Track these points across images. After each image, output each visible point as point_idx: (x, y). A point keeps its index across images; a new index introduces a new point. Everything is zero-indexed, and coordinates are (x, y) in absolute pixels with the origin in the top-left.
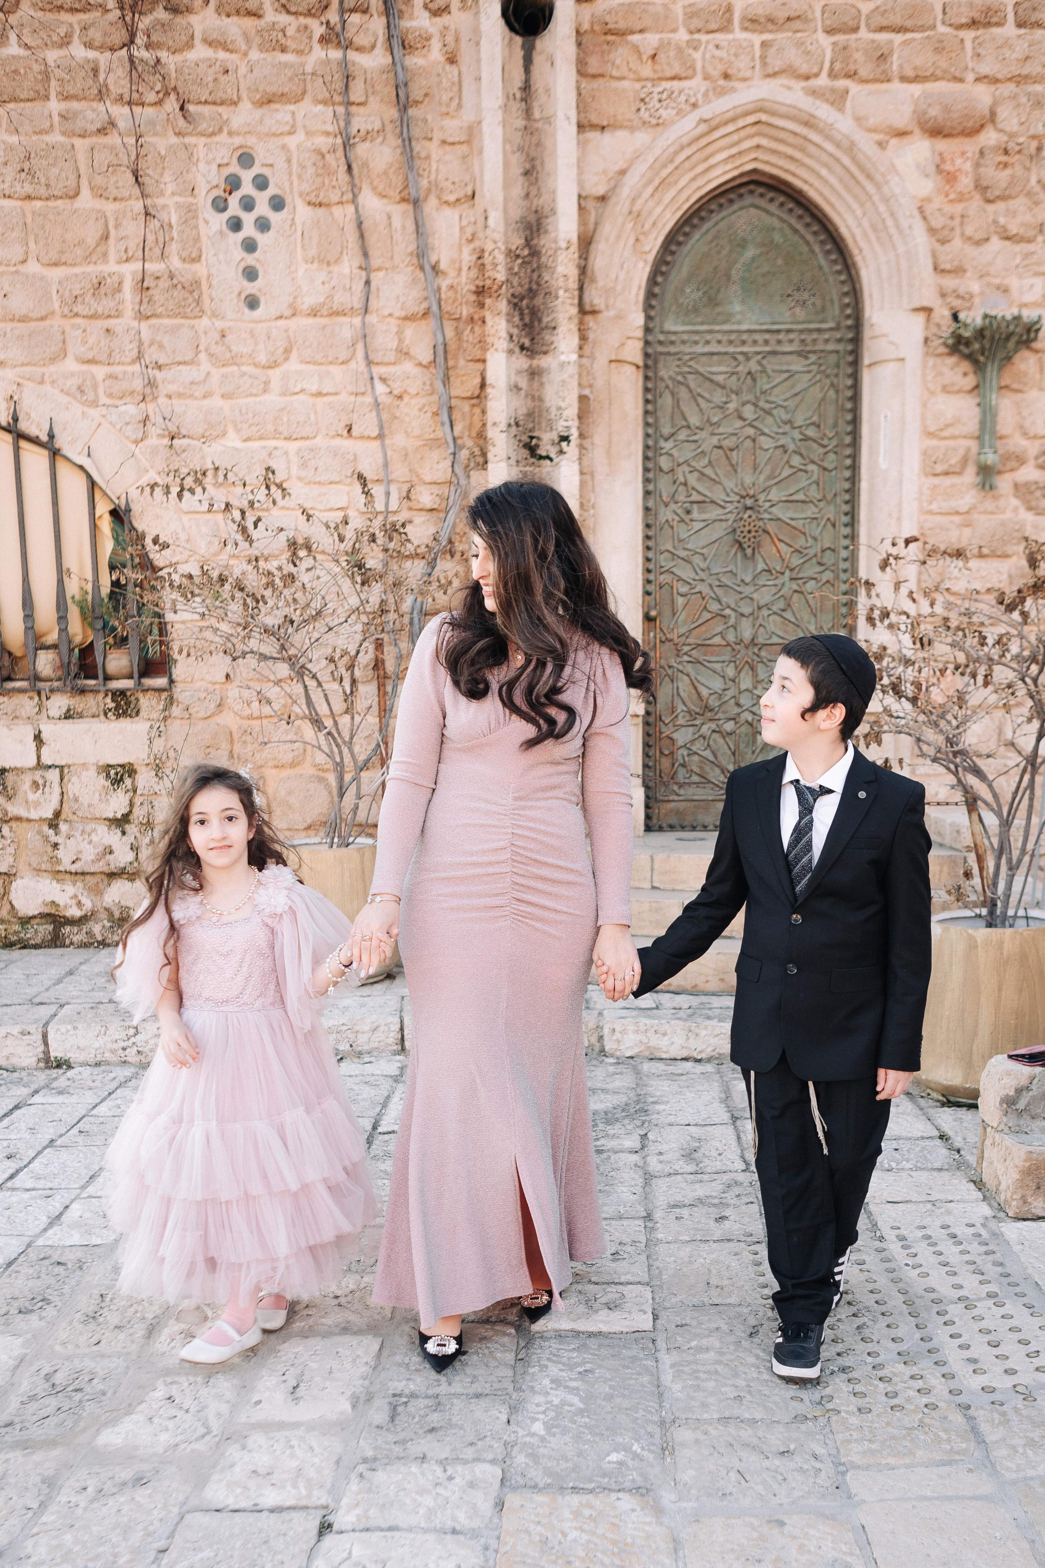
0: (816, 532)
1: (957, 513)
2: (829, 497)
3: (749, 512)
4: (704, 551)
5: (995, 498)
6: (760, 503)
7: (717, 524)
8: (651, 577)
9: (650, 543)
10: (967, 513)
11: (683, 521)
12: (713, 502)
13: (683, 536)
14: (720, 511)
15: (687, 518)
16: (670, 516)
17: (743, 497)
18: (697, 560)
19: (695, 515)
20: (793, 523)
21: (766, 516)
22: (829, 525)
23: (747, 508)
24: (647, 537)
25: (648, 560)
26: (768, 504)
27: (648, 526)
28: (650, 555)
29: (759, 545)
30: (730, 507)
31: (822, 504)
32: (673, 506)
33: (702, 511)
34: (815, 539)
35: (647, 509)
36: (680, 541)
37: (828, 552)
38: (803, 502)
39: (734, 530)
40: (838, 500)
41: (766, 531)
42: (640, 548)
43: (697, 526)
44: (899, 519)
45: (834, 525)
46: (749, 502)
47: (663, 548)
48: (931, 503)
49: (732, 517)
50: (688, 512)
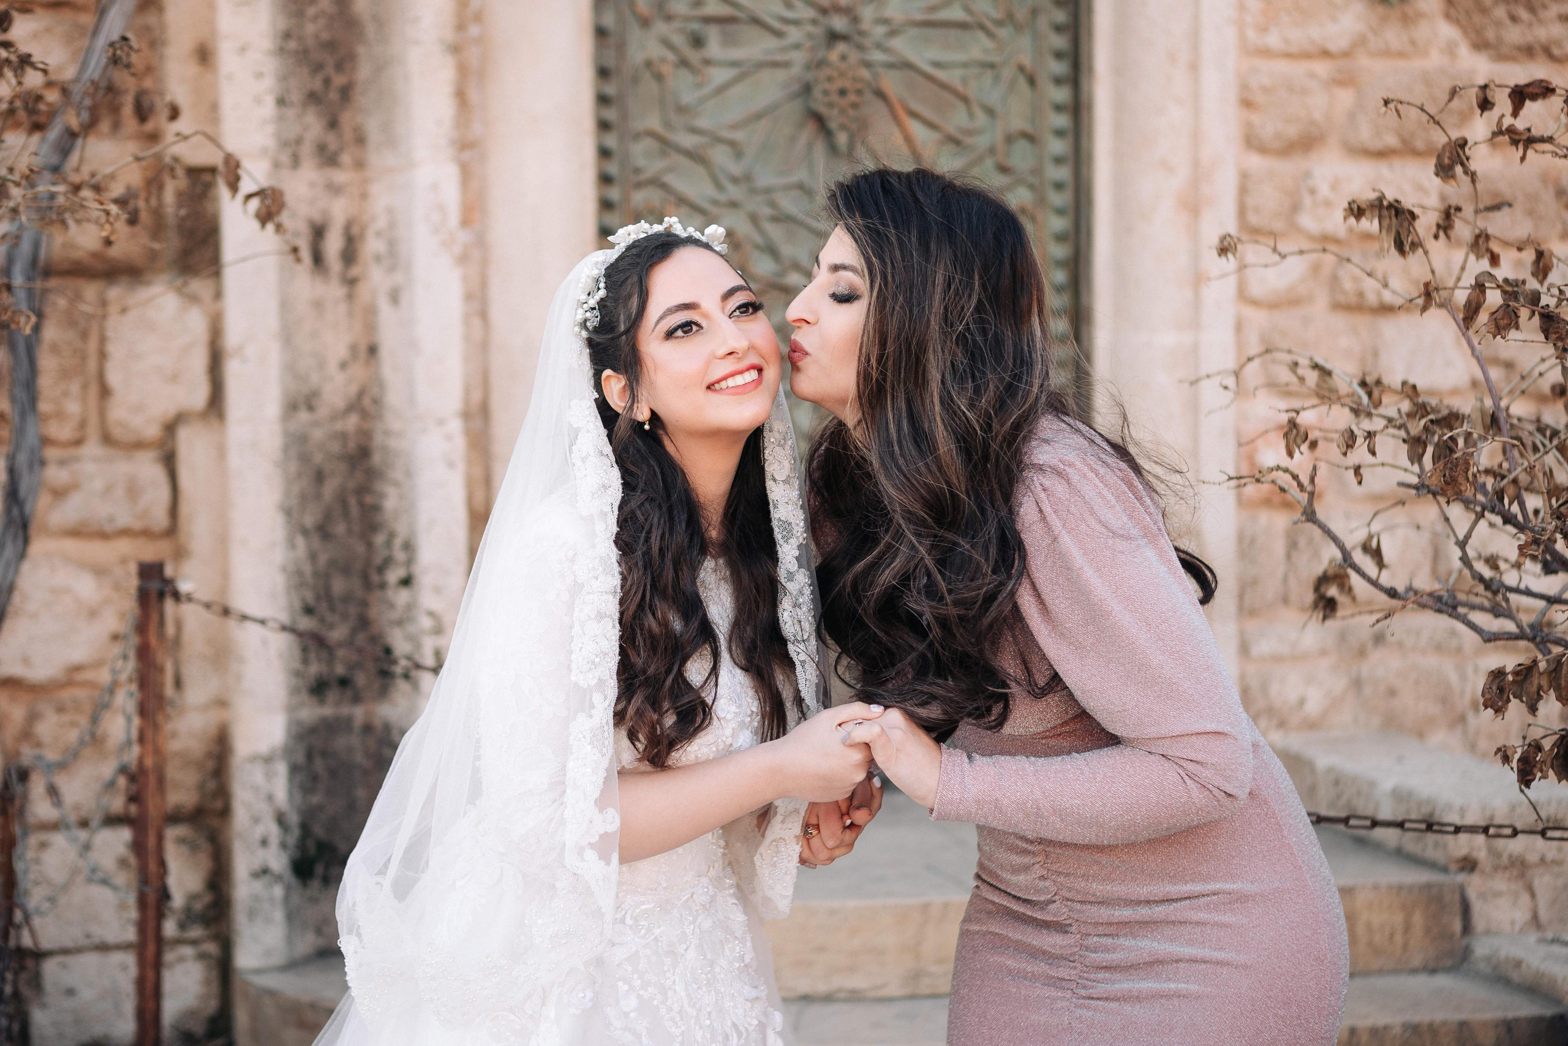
0: (993, 98)
1: (1326, 54)
2: (1021, 14)
3: (841, 47)
4: (739, 136)
5: (1407, 20)
6: (865, 26)
7: (766, 75)
8: (614, 194)
9: (610, 114)
10: (1346, 54)
11: (684, 63)
12: (756, 21)
13: (688, 97)
14: (771, 42)
15: (693, 56)
16: (656, 52)
17: (824, 11)
18: (720, 156)
19: (715, 48)
20: (940, 74)
21: (878, 56)
22: (1023, 83)
23: (834, 37)
24: (603, 100)
25: (604, 153)
26: (880, 30)
27: (603, 73)
28: (611, 141)
29: (864, 125)
30: (794, 34)
31: (1003, 33)
32: (661, 28)
33: (729, 41)
34: (990, 112)
35: (601, 33)
36: (681, 109)
37: (1022, 145)
38: (962, 26)
39: (807, 89)
40: (1043, 23)
41: (880, 95)
42: (588, 124)
43: (719, 76)
44: (1194, 67)
45: (1032, 81)
46: (839, 23)
47: (639, 125)
48: (1264, 30)
49: (799, 58)
50: (698, 42)
